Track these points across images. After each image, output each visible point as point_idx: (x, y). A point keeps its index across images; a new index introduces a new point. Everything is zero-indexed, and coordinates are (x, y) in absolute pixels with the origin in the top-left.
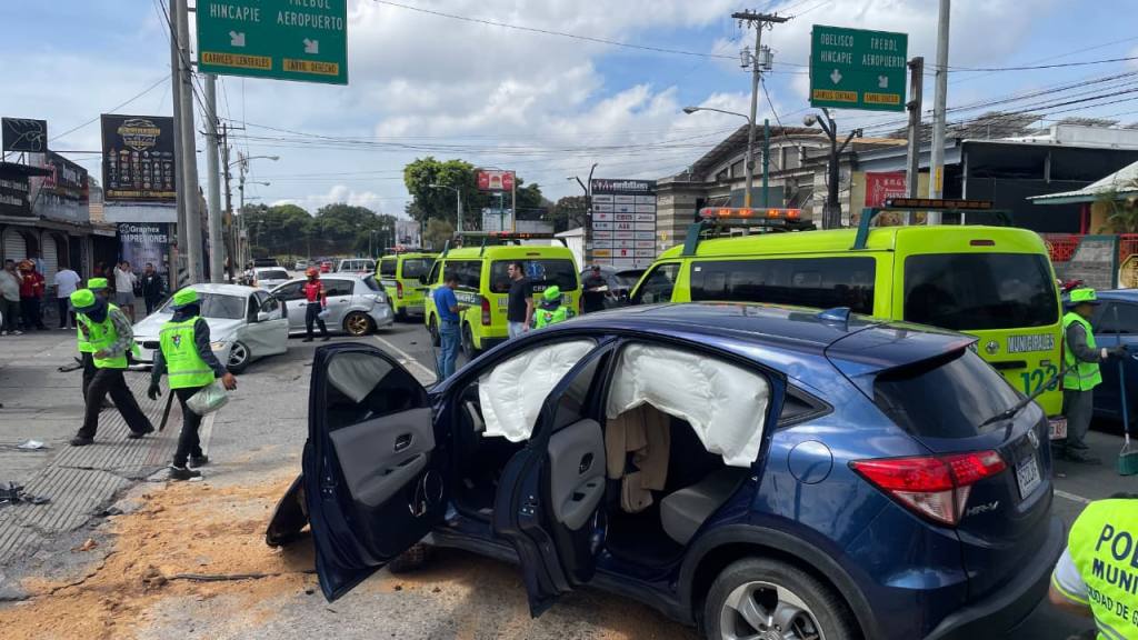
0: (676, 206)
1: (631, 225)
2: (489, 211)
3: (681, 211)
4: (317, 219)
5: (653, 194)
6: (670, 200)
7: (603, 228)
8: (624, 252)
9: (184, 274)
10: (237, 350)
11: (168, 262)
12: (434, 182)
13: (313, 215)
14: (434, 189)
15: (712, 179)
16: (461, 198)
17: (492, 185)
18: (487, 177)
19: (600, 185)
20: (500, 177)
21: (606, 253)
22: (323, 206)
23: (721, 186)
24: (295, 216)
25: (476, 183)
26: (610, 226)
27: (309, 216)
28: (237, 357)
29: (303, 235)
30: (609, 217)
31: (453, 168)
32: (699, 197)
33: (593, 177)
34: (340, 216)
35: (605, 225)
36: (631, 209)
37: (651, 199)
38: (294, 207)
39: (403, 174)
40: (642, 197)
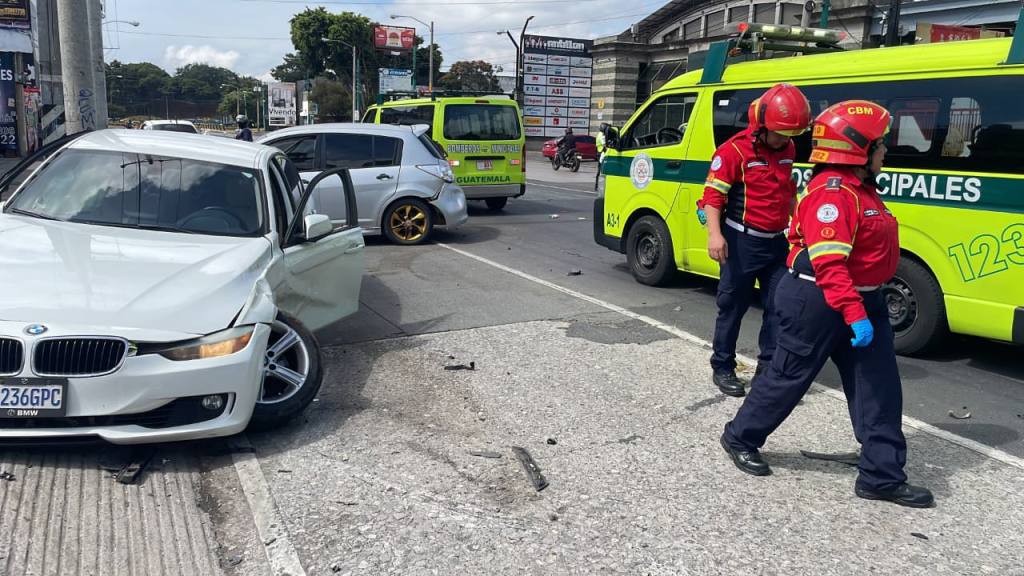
0: (618, 70)
1: (565, 90)
2: (386, 71)
3: (623, 76)
4: (176, 78)
5: (590, 56)
6: (611, 63)
7: (535, 92)
8: (557, 121)
9: (52, 116)
10: (280, 347)
11: (14, 109)
12: (326, 37)
13: (172, 75)
14: (325, 43)
15: (658, 40)
16: (357, 54)
17: (389, 42)
18: (384, 33)
19: (533, 41)
20: (399, 34)
21: (538, 121)
22: (182, 65)
23: (671, 48)
24: (152, 75)
25: (373, 39)
26: (542, 90)
27: (166, 75)
28: (281, 370)
29: (160, 95)
30: (542, 80)
31: (347, 20)
32: (643, 61)
33: (526, 33)
34: (200, 76)
35: (537, 89)
36: (565, 72)
37: (587, 61)
38: (150, 65)
39: (289, 25)
40: (579, 59)
